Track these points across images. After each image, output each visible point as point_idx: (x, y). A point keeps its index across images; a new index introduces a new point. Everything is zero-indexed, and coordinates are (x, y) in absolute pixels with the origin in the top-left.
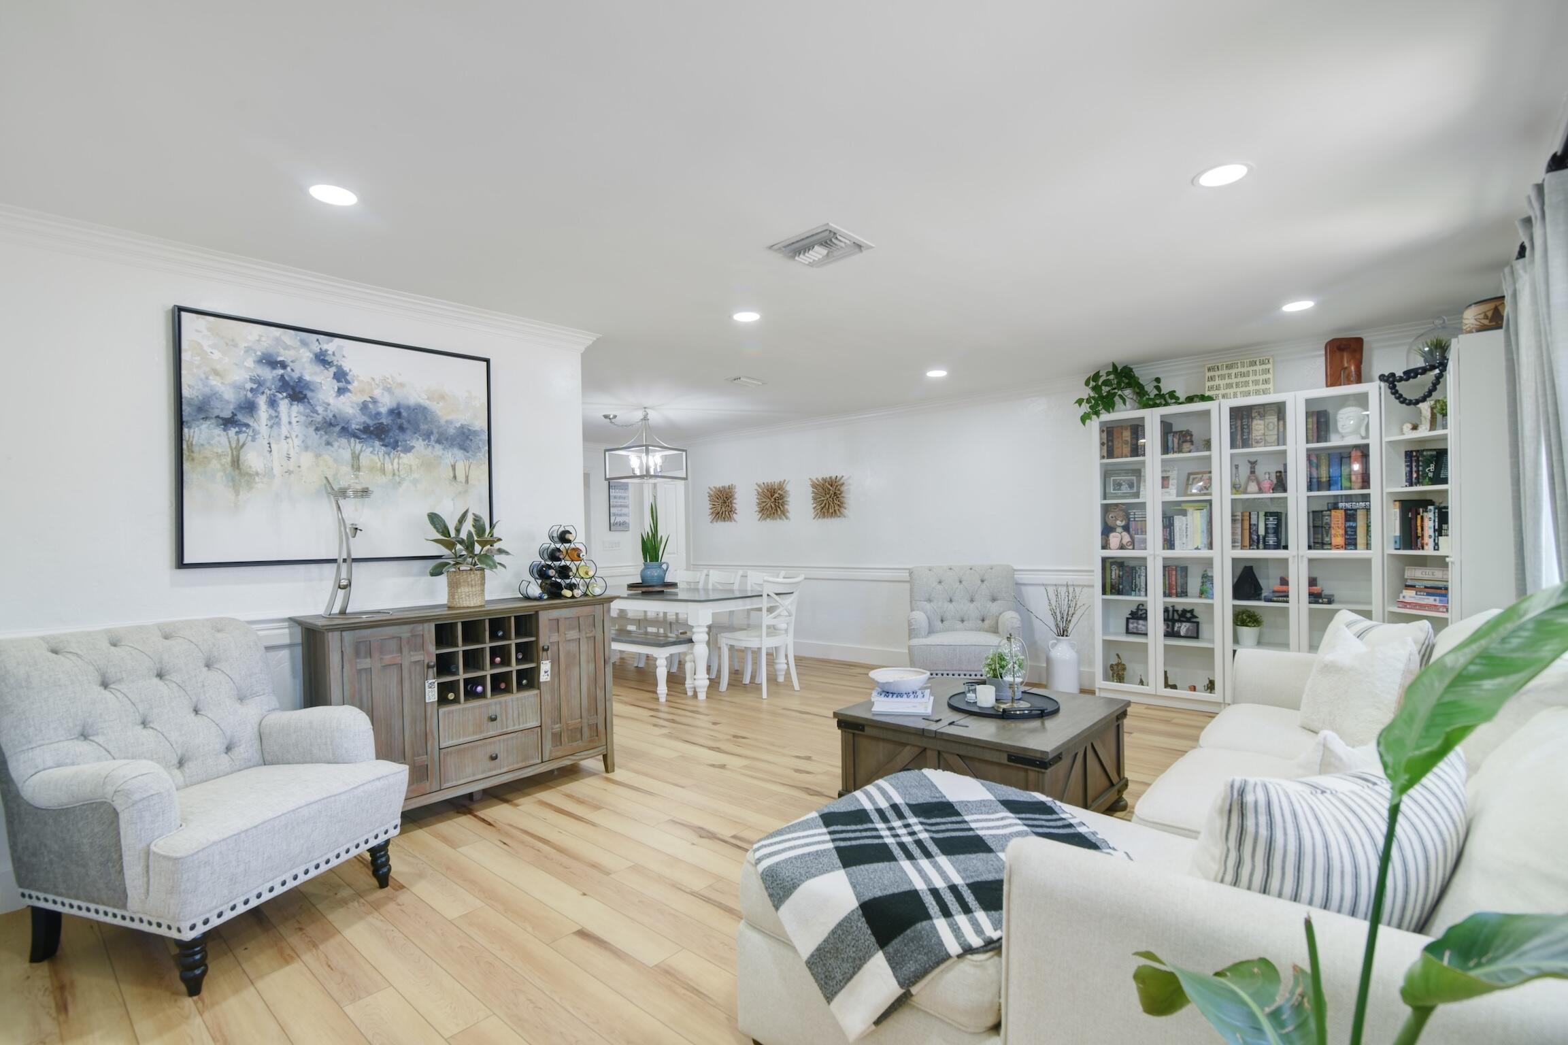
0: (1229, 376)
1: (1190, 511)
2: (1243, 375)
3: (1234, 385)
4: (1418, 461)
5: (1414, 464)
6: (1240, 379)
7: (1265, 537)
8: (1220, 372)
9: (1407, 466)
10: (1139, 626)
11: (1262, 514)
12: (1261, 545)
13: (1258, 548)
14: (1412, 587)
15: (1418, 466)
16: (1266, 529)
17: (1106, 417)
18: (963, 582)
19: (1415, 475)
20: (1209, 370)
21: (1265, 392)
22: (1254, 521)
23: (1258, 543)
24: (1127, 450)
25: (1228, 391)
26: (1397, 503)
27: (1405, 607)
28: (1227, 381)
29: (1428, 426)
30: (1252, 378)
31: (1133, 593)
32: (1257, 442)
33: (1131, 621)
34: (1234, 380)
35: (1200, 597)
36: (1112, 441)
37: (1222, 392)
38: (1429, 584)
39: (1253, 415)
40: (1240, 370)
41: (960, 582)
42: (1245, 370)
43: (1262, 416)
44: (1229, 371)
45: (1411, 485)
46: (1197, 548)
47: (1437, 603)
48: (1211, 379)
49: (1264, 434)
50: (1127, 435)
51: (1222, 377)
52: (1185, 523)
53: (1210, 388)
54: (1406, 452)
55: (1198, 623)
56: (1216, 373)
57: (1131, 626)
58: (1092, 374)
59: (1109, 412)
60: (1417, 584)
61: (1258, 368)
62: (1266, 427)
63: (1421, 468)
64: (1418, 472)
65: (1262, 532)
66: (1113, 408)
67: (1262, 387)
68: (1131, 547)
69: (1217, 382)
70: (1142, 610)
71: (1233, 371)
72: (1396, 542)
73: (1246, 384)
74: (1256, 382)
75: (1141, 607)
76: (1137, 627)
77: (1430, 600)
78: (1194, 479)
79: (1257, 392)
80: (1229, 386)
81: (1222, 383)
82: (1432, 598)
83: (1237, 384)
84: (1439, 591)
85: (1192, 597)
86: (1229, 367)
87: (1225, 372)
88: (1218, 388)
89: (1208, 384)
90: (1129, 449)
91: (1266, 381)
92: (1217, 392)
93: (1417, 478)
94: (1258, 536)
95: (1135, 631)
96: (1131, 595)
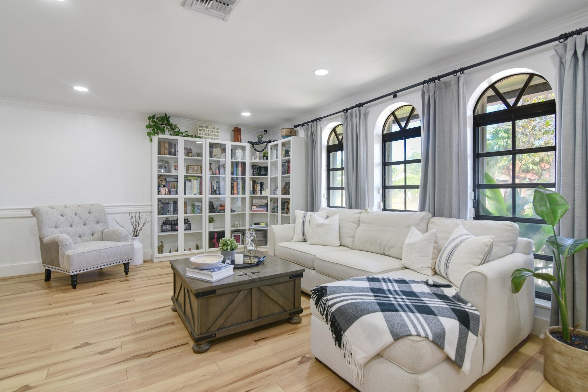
0: (206, 131)
1: (192, 180)
2: (211, 132)
3: (208, 135)
4: (255, 169)
5: (254, 169)
6: (210, 133)
7: (216, 190)
8: (203, 129)
9: (252, 170)
10: (167, 228)
11: (215, 182)
12: (215, 193)
13: (214, 194)
14: (255, 205)
15: (255, 170)
16: (216, 187)
17: (161, 136)
18: (78, 214)
19: (254, 173)
20: (200, 127)
21: (217, 139)
22: (213, 185)
23: (214, 192)
24: (166, 152)
25: (206, 136)
26: (251, 181)
27: (254, 211)
28: (205, 132)
29: (259, 159)
30: (213, 133)
31: (168, 214)
32: (215, 157)
33: (164, 226)
34: (208, 133)
35: (193, 213)
36: (160, 147)
37: (203, 136)
38: (260, 204)
39: (214, 147)
40: (210, 129)
41: (76, 214)
42: (211, 130)
43: (216, 147)
44: (207, 129)
45: (253, 175)
46: (195, 194)
47: (263, 210)
48: (200, 130)
49: (217, 154)
50: (167, 145)
51: (204, 131)
52: (190, 184)
53: (200, 134)
54: (252, 166)
55: (190, 224)
56: (202, 129)
57: (164, 228)
58: (152, 115)
59: (163, 134)
60: (257, 204)
61: (215, 130)
62: (217, 152)
63: (256, 171)
64: (255, 172)
65: (215, 189)
66: (165, 133)
67: (216, 137)
68: (169, 194)
69: (202, 132)
70: (168, 221)
71: (208, 129)
72: (251, 192)
73: (212, 135)
74: (215, 135)
75: (167, 220)
76: (166, 229)
77: (261, 209)
78: (191, 167)
79: (215, 139)
80: (206, 134)
81: (204, 133)
82: (262, 208)
83: (209, 134)
84: (263, 206)
85: (189, 214)
86: (207, 127)
87: (205, 129)
88: (202, 134)
89: (199, 132)
90: (167, 152)
91: (218, 136)
92: (202, 136)
93: (255, 174)
94: (214, 190)
95: (165, 230)
96: (167, 215)
